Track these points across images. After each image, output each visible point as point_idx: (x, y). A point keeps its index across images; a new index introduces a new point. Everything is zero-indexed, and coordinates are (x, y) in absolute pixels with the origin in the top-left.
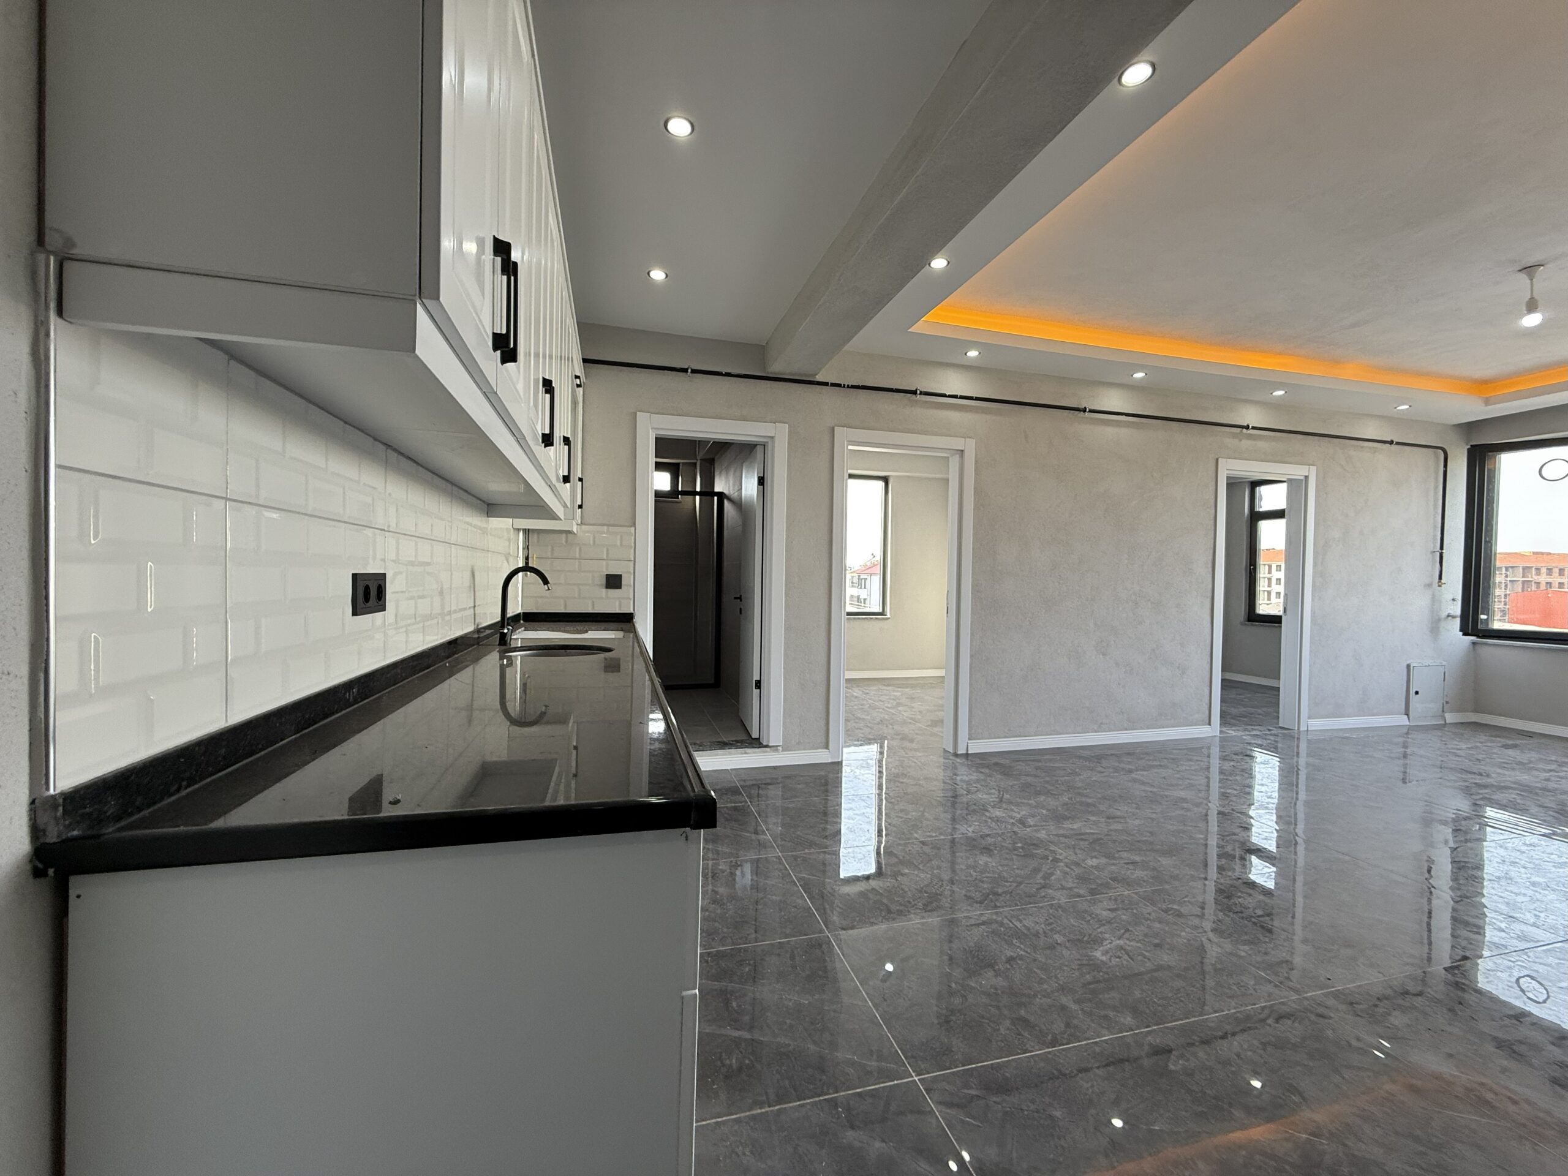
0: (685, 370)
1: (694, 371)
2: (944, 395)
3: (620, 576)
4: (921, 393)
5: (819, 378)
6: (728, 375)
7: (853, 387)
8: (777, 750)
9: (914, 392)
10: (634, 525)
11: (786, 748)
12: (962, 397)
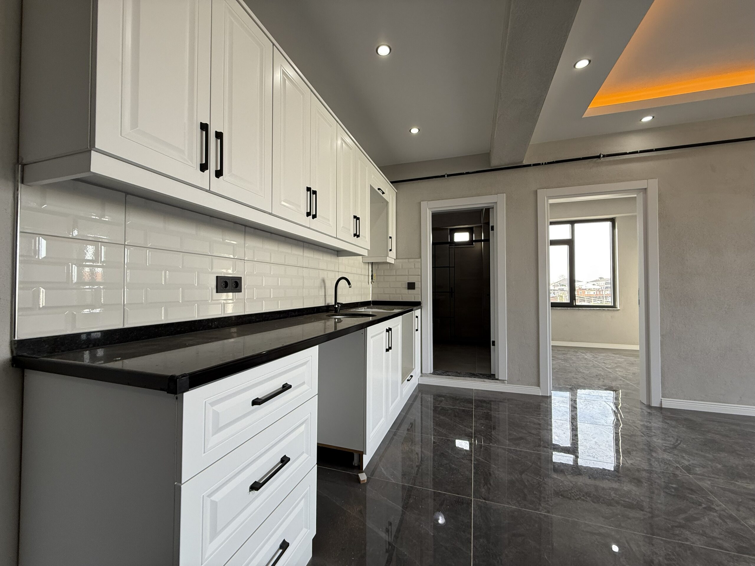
0: (444, 176)
1: (448, 176)
2: (626, 154)
3: (414, 283)
4: (604, 156)
5: (525, 163)
6: (467, 173)
7: (549, 163)
8: (504, 383)
9: (599, 157)
10: (420, 257)
11: (510, 382)
12: (641, 152)
